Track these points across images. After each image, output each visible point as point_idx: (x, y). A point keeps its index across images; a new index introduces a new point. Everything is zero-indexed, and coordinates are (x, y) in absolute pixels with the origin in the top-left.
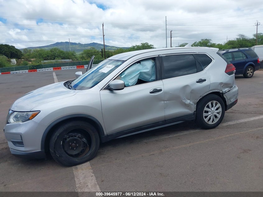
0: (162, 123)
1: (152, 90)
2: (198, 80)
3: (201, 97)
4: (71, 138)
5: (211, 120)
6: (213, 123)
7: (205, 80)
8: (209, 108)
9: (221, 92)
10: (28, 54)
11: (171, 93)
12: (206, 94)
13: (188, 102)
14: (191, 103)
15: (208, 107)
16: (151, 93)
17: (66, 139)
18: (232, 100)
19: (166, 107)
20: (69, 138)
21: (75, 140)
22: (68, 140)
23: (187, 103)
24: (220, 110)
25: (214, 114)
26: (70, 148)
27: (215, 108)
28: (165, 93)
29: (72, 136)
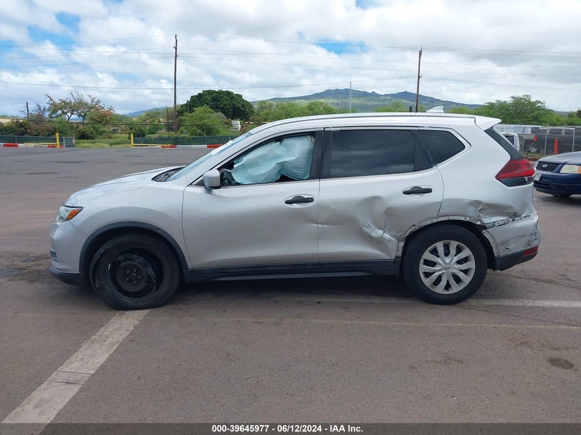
0: (312, 267)
1: (291, 198)
2: (409, 189)
3: (417, 228)
4: (129, 262)
5: (443, 283)
6: (446, 292)
7: (429, 191)
8: (438, 257)
9: (479, 223)
10: (266, 111)
11: (334, 210)
12: (429, 222)
13: (378, 233)
14: (387, 236)
15: (435, 252)
16: (287, 202)
17: (120, 262)
18: (513, 246)
19: (319, 237)
20: (124, 261)
21: (135, 267)
22: (123, 264)
23: (374, 234)
24: (471, 265)
25: (452, 271)
26: (127, 279)
27: (456, 259)
28: (322, 207)
29: (130, 259)
